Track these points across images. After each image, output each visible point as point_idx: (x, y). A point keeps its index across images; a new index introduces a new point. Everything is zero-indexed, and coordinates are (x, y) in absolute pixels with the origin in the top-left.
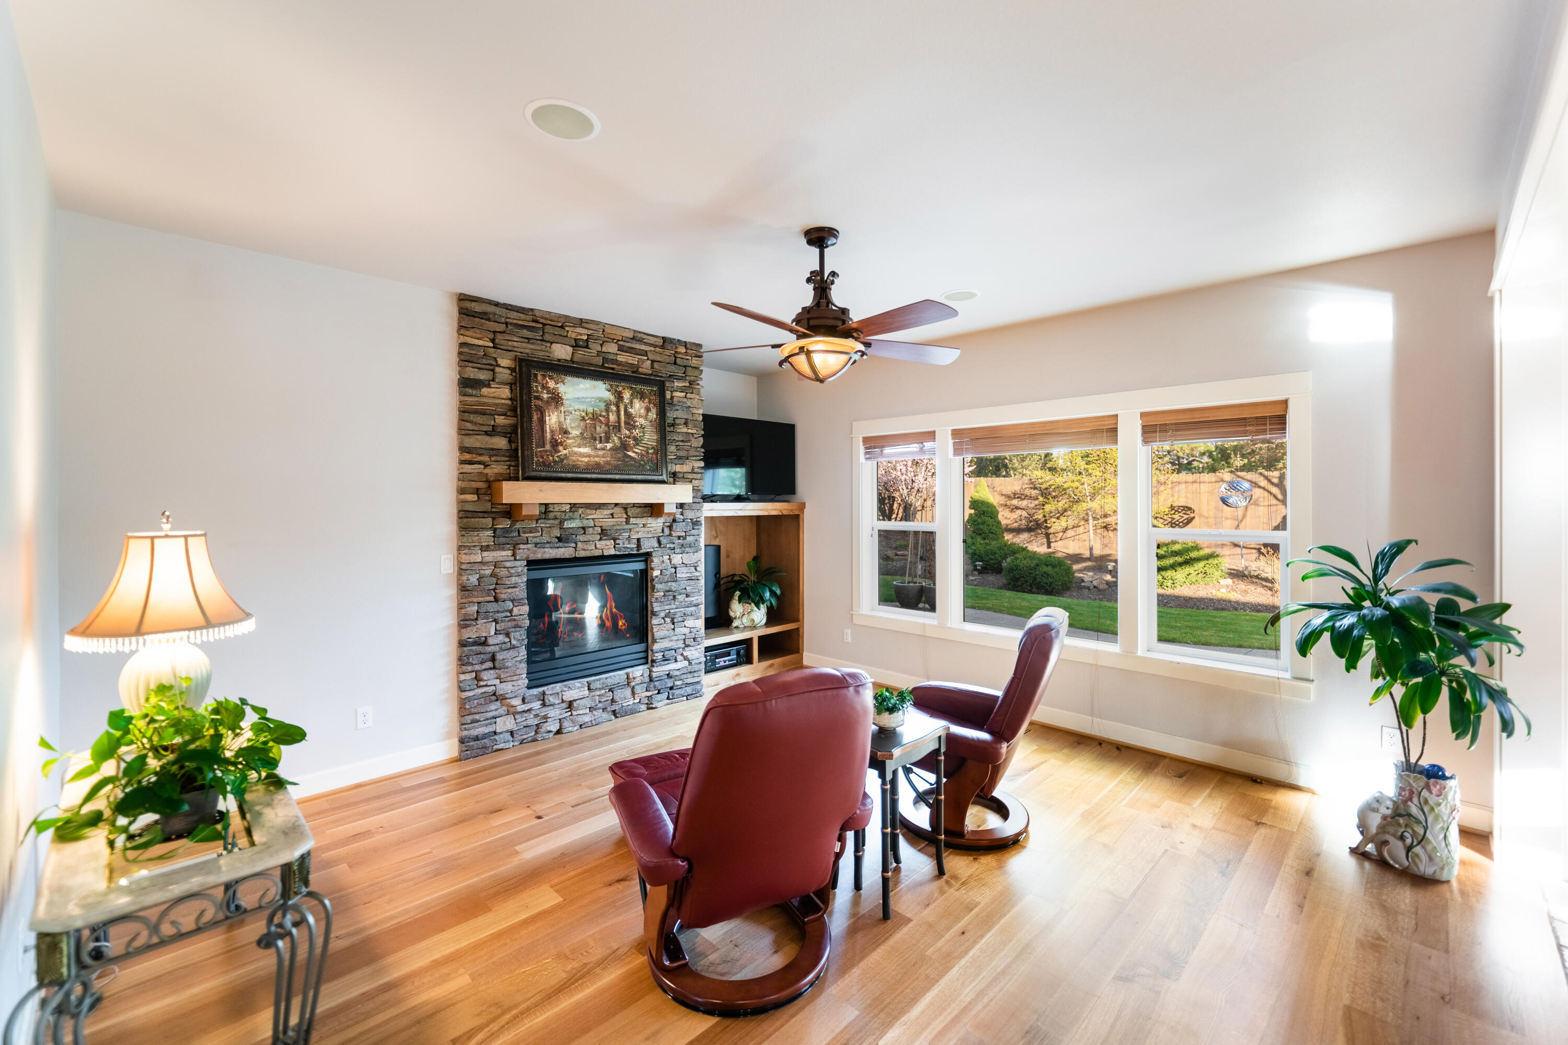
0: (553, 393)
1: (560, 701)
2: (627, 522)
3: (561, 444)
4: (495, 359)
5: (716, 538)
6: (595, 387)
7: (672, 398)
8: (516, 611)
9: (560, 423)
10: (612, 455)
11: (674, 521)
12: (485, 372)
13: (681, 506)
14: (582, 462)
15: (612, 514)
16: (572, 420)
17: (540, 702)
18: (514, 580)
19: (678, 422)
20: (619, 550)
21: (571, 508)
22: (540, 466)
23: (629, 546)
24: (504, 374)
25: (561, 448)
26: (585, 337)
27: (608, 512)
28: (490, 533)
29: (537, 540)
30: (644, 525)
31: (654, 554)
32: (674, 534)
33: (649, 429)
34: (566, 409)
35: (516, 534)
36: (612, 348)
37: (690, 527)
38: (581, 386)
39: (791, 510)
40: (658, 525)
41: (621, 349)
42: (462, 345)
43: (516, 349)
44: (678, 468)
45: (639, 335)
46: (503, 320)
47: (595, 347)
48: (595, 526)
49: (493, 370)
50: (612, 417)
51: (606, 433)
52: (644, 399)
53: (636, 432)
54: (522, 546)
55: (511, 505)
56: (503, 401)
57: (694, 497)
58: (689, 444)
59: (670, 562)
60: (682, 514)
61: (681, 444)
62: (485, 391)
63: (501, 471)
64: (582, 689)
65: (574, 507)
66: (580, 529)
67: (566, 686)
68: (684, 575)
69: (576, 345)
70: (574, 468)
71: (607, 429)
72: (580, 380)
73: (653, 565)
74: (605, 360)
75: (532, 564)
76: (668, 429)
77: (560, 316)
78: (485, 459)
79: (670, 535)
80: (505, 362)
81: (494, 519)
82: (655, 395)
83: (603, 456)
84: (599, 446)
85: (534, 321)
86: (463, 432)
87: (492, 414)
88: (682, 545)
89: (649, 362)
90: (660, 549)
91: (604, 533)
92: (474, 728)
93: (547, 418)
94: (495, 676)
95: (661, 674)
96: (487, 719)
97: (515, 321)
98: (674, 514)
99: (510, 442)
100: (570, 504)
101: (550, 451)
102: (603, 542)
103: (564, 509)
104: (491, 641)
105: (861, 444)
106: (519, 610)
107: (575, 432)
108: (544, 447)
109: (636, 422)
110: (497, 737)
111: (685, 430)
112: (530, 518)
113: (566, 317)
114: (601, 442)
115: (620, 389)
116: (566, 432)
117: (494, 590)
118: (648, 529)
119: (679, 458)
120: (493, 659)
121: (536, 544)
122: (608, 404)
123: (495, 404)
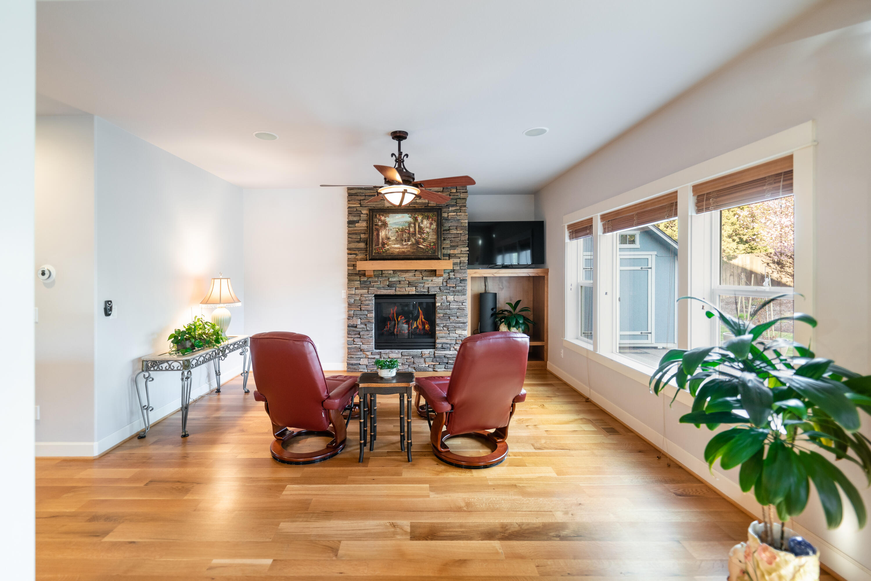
0: (384, 222)
1: (388, 357)
2: (422, 279)
3: (386, 244)
6: (403, 217)
7: (448, 216)
8: (368, 315)
9: (386, 235)
10: (411, 247)
11: (450, 279)
12: (356, 217)
13: (453, 271)
14: (396, 251)
15: (415, 275)
16: (391, 233)
17: (379, 356)
19: (451, 228)
20: (418, 292)
21: (393, 272)
22: (377, 254)
23: (423, 290)
24: (364, 217)
25: (386, 246)
27: (411, 274)
28: (359, 282)
29: (378, 286)
30: (432, 280)
31: (437, 295)
32: (448, 285)
33: (432, 233)
34: (389, 228)
35: (370, 283)
37: (458, 282)
38: (397, 217)
40: (439, 280)
42: (349, 208)
43: (369, 206)
44: (452, 252)
46: (364, 194)
48: (405, 280)
49: (360, 216)
50: (412, 230)
51: (408, 237)
52: (429, 219)
53: (424, 236)
54: (370, 288)
56: (363, 228)
57: (460, 267)
58: (459, 239)
59: (447, 299)
60: (455, 275)
61: (453, 239)
62: (357, 225)
63: (363, 257)
64: (398, 354)
65: (395, 271)
66: (398, 282)
67: (391, 351)
68: (456, 307)
70: (393, 254)
71: (409, 235)
72: (396, 214)
73: (436, 300)
75: (377, 297)
76: (444, 232)
78: (357, 252)
79: (446, 286)
80: (364, 212)
81: (360, 277)
82: (435, 216)
83: (406, 248)
84: (404, 244)
86: (349, 242)
87: (360, 234)
88: (454, 291)
90: (440, 293)
92: (351, 360)
93: (380, 233)
94: (360, 341)
95: (441, 355)
96: (356, 358)
97: (369, 194)
98: (450, 275)
99: (366, 244)
100: (393, 270)
101: (381, 247)
102: (409, 288)
103: (390, 273)
104: (358, 327)
105: (567, 230)
106: (370, 315)
107: (393, 238)
108: (378, 246)
109: (425, 230)
110: (360, 366)
111: (455, 232)
112: (373, 276)
114: (406, 241)
115: (416, 216)
116: (389, 238)
117: (360, 305)
118: (433, 283)
119: (451, 246)
120: (359, 334)
121: (377, 288)
122: (410, 224)
123: (361, 230)
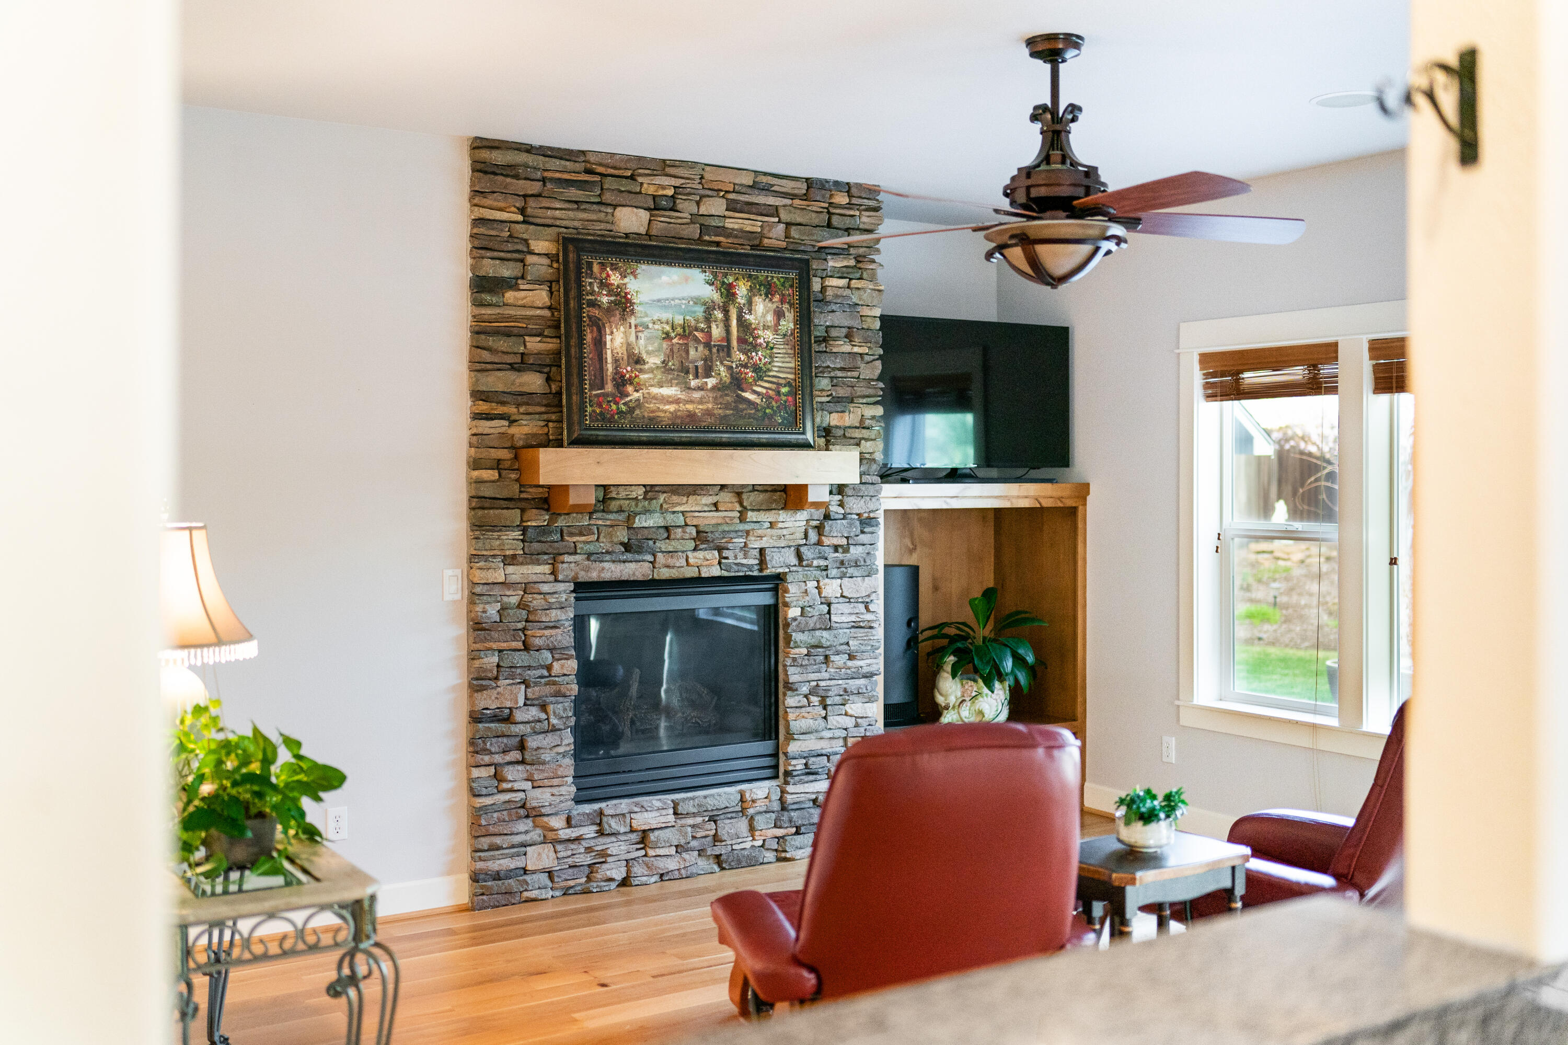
0: (618, 294)
1: (628, 829)
2: (742, 519)
3: (630, 381)
4: (526, 241)
5: (911, 551)
6: (687, 279)
7: (823, 289)
8: (557, 667)
9: (629, 346)
10: (715, 398)
11: (827, 517)
12: (511, 264)
13: (840, 489)
14: (665, 412)
15: (715, 505)
16: (648, 339)
17: (595, 828)
18: (554, 614)
19: (834, 333)
20: (728, 569)
21: (646, 493)
22: (597, 420)
23: (744, 561)
24: (538, 266)
25: (630, 389)
26: (670, 192)
27: (708, 500)
28: (517, 534)
29: (591, 548)
30: (772, 525)
31: (790, 578)
32: (826, 541)
33: (781, 349)
34: (639, 321)
35: (557, 537)
36: (715, 207)
37: (856, 529)
38: (664, 278)
39: (1060, 499)
40: (798, 524)
41: (733, 207)
42: (478, 222)
43: (558, 222)
44: (834, 420)
45: (764, 179)
46: (539, 175)
47: (687, 207)
48: (686, 525)
49: (522, 261)
50: (717, 332)
51: (705, 360)
52: (773, 295)
53: (759, 357)
54: (567, 558)
55: (550, 487)
56: (538, 312)
57: (862, 474)
58: (855, 374)
59: (820, 593)
60: (841, 504)
61: (839, 374)
62: (510, 296)
63: (535, 430)
64: (664, 812)
65: (651, 490)
66: (662, 531)
67: (637, 804)
68: (844, 619)
69: (656, 206)
70: (652, 424)
71: (707, 353)
72: (663, 268)
73: (789, 598)
74: (704, 229)
75: (584, 589)
76: (815, 347)
77: (630, 158)
78: (511, 410)
79: (819, 543)
80: (542, 245)
81: (523, 511)
82: (792, 286)
83: (701, 401)
84: (694, 383)
85: (589, 172)
86: (478, 367)
87: (520, 335)
88: (842, 563)
89: (782, 226)
90: (800, 569)
91: (701, 538)
92: (494, 858)
93: (608, 338)
94: (525, 775)
95: (803, 797)
96: (513, 847)
97: (558, 175)
98: (826, 505)
99: (548, 380)
100: (644, 486)
101: (613, 395)
102: (700, 554)
103: (634, 495)
104: (519, 716)
105: (1197, 366)
106: (562, 666)
107: (653, 361)
108: (602, 387)
109: (758, 337)
110: (527, 878)
111: (847, 348)
112: (579, 509)
113: (640, 158)
114: (697, 376)
115: (731, 279)
116: (639, 361)
117: (524, 630)
118: (780, 532)
119: (837, 400)
120: (522, 747)
121: (589, 555)
122: (709, 309)
123: (529, 318)
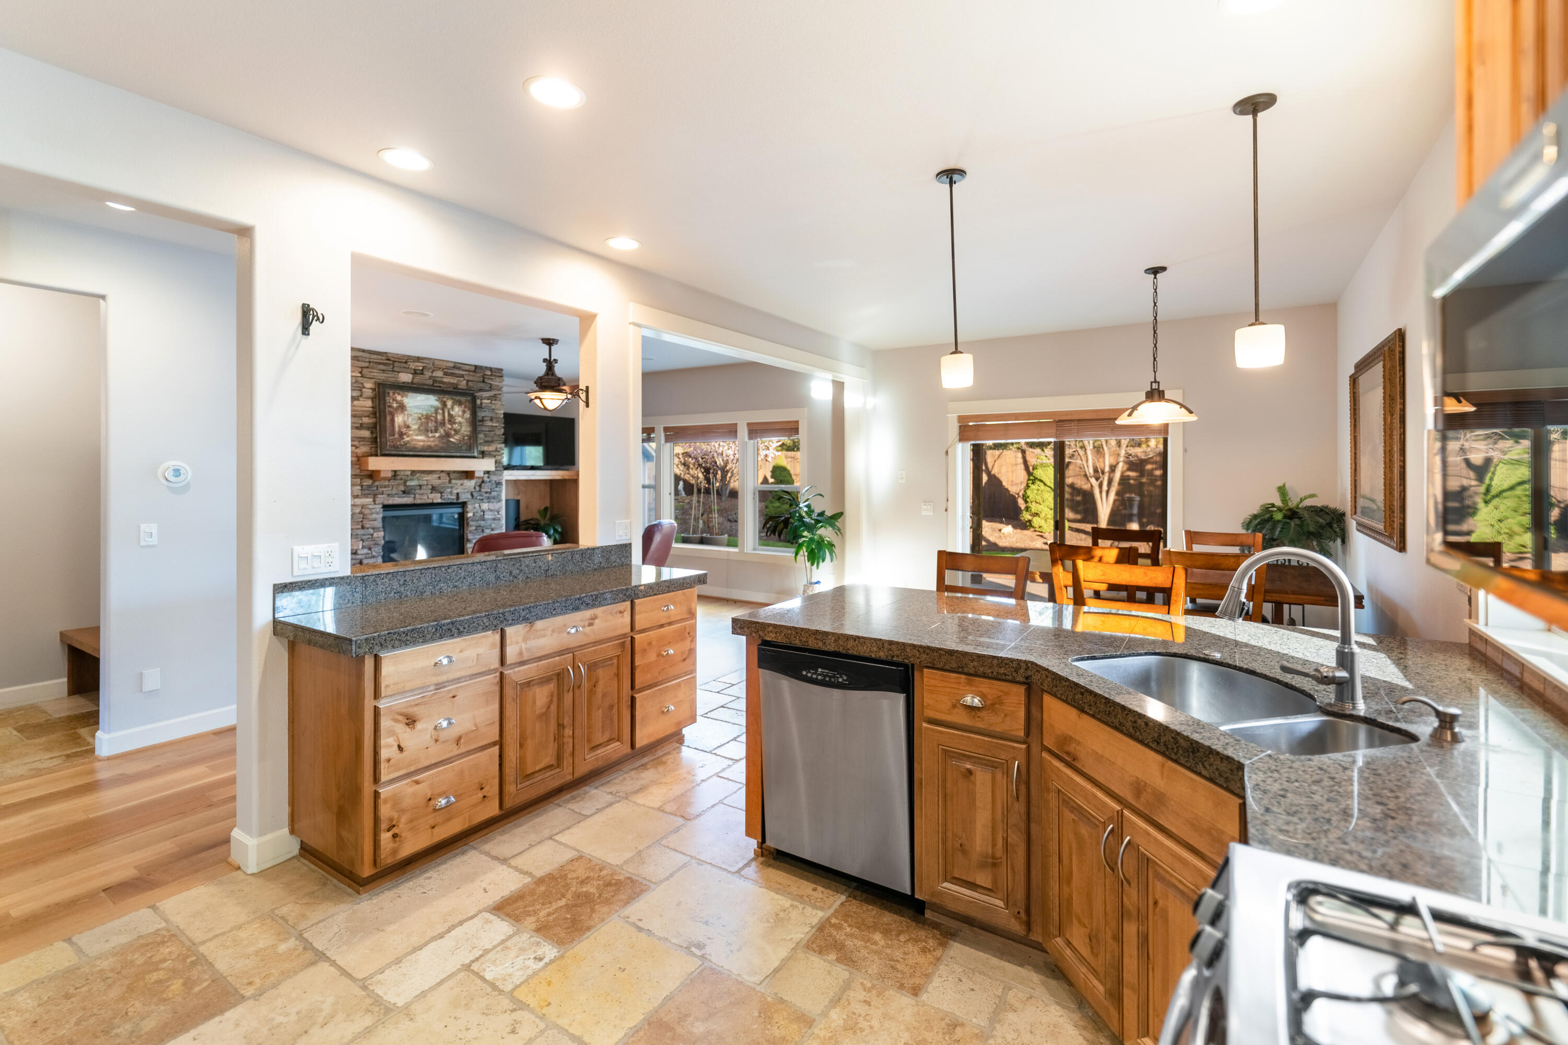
0: (400, 403)
2: (450, 482)
3: (405, 434)
4: (362, 384)
5: (518, 495)
6: (427, 399)
7: (481, 403)
8: (375, 535)
9: (405, 422)
10: (439, 440)
11: (483, 482)
12: (356, 391)
13: (488, 472)
14: (419, 445)
15: (439, 477)
16: (412, 419)
18: (374, 516)
19: (485, 419)
20: (444, 499)
21: (411, 473)
22: (392, 447)
23: (451, 497)
24: (367, 392)
25: (405, 436)
26: (421, 368)
27: (436, 476)
28: (359, 487)
29: (389, 492)
30: (461, 484)
31: (469, 503)
32: (483, 490)
33: (465, 424)
34: (408, 413)
35: (375, 488)
36: (439, 374)
37: (494, 486)
38: (418, 398)
39: (571, 476)
40: (471, 484)
41: (445, 374)
43: (375, 377)
44: (486, 448)
45: (458, 365)
46: (367, 360)
47: (428, 374)
48: (428, 484)
49: (361, 390)
50: (439, 417)
51: (435, 427)
52: (461, 405)
53: (456, 426)
54: (379, 496)
55: (373, 471)
56: (367, 408)
57: (496, 467)
58: (494, 433)
59: (480, 508)
60: (488, 477)
61: (487, 432)
63: (366, 451)
65: (414, 472)
66: (418, 486)
68: (490, 517)
69: (415, 373)
70: (414, 449)
71: (436, 424)
72: (418, 394)
73: (468, 510)
74: (435, 381)
75: (386, 507)
76: (478, 423)
77: (404, 356)
79: (480, 491)
80: (369, 385)
81: (361, 479)
82: (469, 402)
83: (433, 441)
84: (430, 435)
85: (389, 360)
87: (360, 417)
88: (489, 498)
89: (465, 382)
90: (473, 500)
91: (434, 489)
93: (396, 418)
97: (375, 360)
98: (483, 478)
99: (372, 433)
100: (411, 471)
101: (398, 438)
102: (433, 495)
103: (407, 474)
104: (359, 552)
106: (378, 535)
107: (415, 427)
108: (394, 436)
109: (456, 419)
111: (490, 424)
112: (385, 479)
113: (409, 356)
114: (432, 432)
115: (445, 399)
116: (408, 427)
117: (362, 522)
118: (465, 487)
119: (486, 442)
121: (389, 495)
122: (436, 409)
123: (364, 411)
